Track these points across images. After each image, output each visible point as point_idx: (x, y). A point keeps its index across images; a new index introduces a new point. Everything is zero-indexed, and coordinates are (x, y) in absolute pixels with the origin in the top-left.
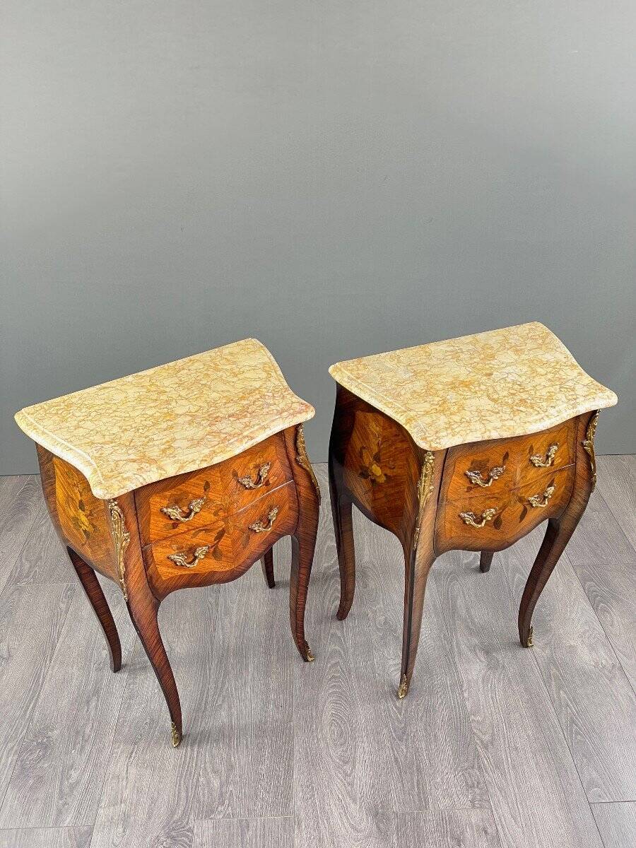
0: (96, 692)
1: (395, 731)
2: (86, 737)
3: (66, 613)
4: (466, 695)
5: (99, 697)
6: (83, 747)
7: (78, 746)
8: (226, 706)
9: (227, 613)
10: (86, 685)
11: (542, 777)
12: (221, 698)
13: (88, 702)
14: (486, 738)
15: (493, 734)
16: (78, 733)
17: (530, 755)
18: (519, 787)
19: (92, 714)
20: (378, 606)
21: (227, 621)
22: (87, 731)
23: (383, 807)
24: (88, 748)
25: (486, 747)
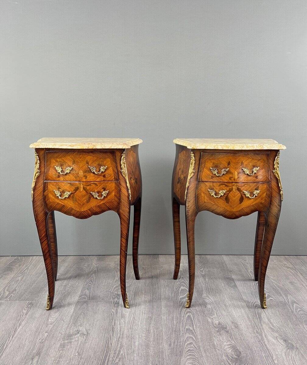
3: (26, 314)
4: (276, 362)
5: (39, 357)
8: (120, 363)
9: (123, 317)
12: (118, 359)
20: (213, 316)
21: (122, 321)
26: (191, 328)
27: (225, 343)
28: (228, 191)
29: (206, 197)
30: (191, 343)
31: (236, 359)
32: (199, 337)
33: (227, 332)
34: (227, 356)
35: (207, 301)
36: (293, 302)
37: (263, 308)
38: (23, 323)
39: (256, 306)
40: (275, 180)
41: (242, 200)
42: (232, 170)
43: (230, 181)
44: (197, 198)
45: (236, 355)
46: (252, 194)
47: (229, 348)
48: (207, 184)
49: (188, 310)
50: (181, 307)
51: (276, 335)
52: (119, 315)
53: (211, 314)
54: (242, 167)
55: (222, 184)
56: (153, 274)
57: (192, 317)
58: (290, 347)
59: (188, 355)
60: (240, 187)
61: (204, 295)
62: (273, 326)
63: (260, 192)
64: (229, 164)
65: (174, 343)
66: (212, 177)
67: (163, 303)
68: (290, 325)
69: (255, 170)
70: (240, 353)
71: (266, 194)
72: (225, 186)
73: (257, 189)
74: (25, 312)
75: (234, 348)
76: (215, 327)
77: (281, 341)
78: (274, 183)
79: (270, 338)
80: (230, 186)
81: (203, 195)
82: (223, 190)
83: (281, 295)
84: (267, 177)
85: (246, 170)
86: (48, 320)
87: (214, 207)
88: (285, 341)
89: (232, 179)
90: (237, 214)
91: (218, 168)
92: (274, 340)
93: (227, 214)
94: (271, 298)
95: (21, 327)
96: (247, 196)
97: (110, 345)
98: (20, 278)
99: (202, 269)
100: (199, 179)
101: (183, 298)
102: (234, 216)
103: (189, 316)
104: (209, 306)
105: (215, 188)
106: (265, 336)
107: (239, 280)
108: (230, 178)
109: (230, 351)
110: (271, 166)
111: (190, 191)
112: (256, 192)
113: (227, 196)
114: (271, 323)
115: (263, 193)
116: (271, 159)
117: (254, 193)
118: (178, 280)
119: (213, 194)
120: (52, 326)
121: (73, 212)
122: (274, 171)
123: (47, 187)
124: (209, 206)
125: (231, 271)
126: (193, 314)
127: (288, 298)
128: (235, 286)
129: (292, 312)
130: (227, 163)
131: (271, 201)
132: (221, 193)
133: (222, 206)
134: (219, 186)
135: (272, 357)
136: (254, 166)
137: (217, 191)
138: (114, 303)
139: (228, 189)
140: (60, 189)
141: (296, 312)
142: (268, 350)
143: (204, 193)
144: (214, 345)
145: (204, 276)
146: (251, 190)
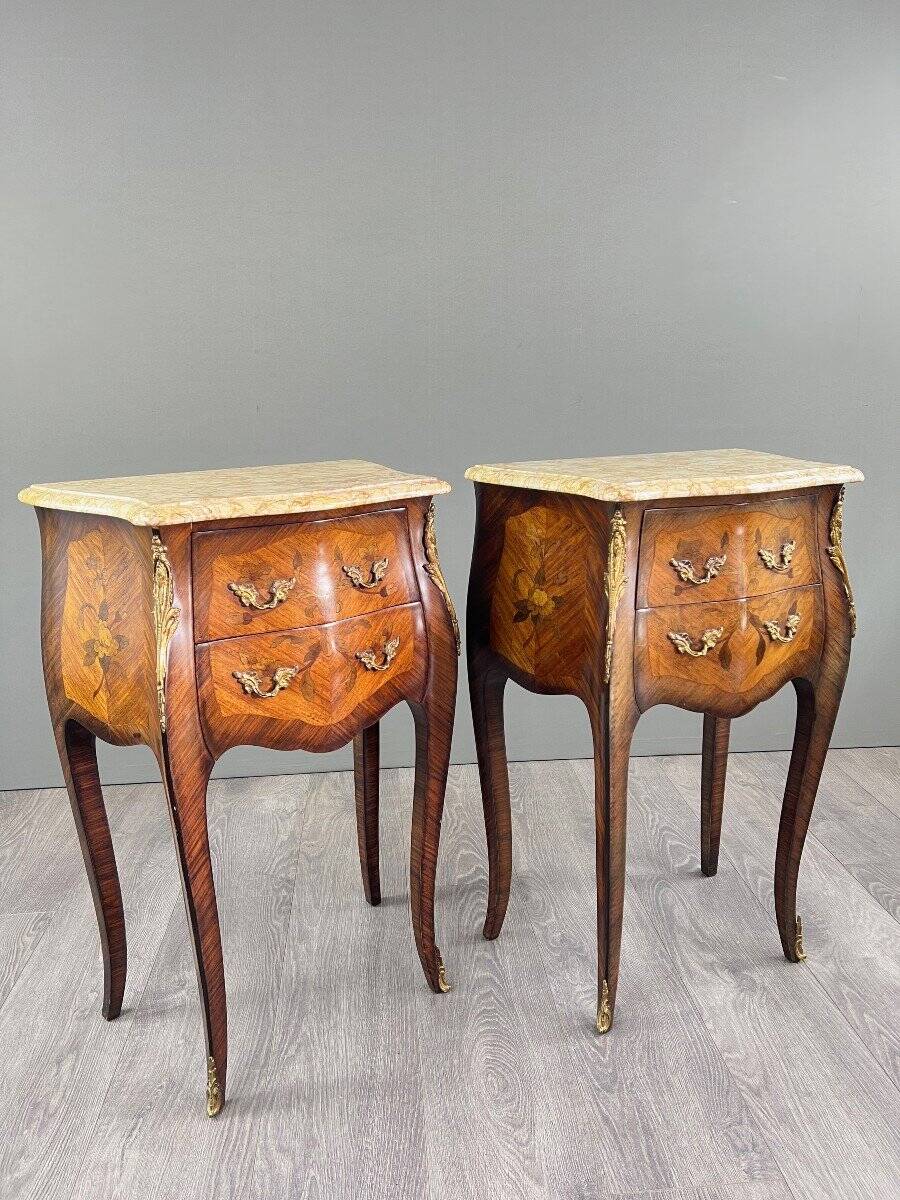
2: (51, 1111)
6: (44, 1126)
11: (862, 1131)
14: (755, 1081)
16: (37, 1105)
17: (835, 1101)
18: (826, 1147)
22: (55, 1102)
23: (590, 1188)
25: (758, 1094)
28: (727, 631)
29: (661, 659)
40: (834, 578)
41: (760, 651)
43: (730, 596)
46: (784, 627)
55: (709, 610)
63: (801, 619)
71: (814, 623)
72: (718, 615)
73: (793, 611)
78: (830, 587)
80: (729, 613)
82: (713, 627)
84: (815, 570)
90: (749, 698)
96: (774, 637)
105: (688, 626)
112: (794, 620)
113: (725, 646)
115: (807, 621)
117: (789, 625)
119: (684, 645)
122: (832, 549)
132: (711, 638)
133: (708, 681)
134: (702, 615)
137: (696, 633)
139: (727, 623)
146: (782, 615)
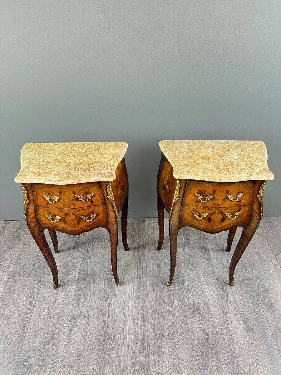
0: (52, 338)
1: (201, 365)
2: (48, 362)
3: (38, 294)
4: (235, 346)
5: (53, 341)
6: (46, 368)
7: (44, 368)
8: (116, 348)
9: (116, 296)
10: (48, 334)
12: (114, 344)
13: (48, 343)
15: (250, 368)
16: (43, 360)
19: (50, 350)
20: (190, 295)
21: (116, 301)
22: (48, 359)
24: (48, 368)
26: (171, 310)
27: (197, 326)
28: (211, 214)
29: (189, 217)
30: (170, 326)
31: (205, 343)
32: (177, 319)
33: (200, 313)
34: (198, 340)
35: (185, 277)
36: (257, 278)
37: (231, 285)
38: (37, 304)
39: (225, 283)
40: (258, 204)
41: (223, 220)
42: (217, 197)
43: (214, 206)
44: (181, 218)
45: (205, 339)
46: (233, 215)
47: (200, 331)
48: (191, 206)
49: (169, 287)
50: (163, 284)
51: (239, 316)
52: (113, 294)
53: (188, 293)
54: (227, 195)
55: (206, 208)
56: (140, 244)
57: (172, 297)
58: (248, 329)
59: (168, 339)
60: (222, 211)
61: (183, 269)
62: (237, 306)
63: (241, 213)
64: (214, 192)
65: (157, 326)
66: (197, 202)
67: (149, 280)
68: (251, 305)
69: (239, 196)
70: (208, 335)
71: (247, 214)
72: (208, 210)
73: (239, 211)
74: (36, 290)
75: (204, 331)
76: (190, 308)
77: (242, 323)
78: (256, 206)
79: (233, 319)
80: (212, 210)
81: (186, 215)
82: (206, 212)
83: (247, 269)
84: (250, 201)
85: (230, 196)
86: (56, 300)
87: (197, 225)
88: (245, 323)
89: (216, 205)
90: (217, 230)
91: (203, 195)
92: (236, 322)
93: (207, 230)
94: (238, 273)
95: (35, 308)
96: (228, 217)
97: (107, 328)
98: (27, 249)
99: (182, 236)
100: (184, 203)
101: (165, 274)
102: (215, 232)
103: (170, 295)
104: (186, 283)
105: (198, 210)
106: (230, 317)
107: (213, 250)
108: (214, 204)
109: (200, 334)
110: (256, 192)
111: (174, 212)
112: (238, 214)
113: (210, 217)
114: (235, 302)
115: (244, 214)
116: (257, 185)
117: (236, 214)
118: (161, 251)
119: (196, 215)
120: (60, 307)
121: (66, 230)
122: (258, 196)
123: (38, 212)
124: (192, 223)
125: (207, 239)
126: (173, 294)
127: (252, 273)
128: (209, 258)
129: (255, 289)
130: (212, 191)
131: (251, 219)
132: (205, 215)
133: (204, 224)
134: (203, 209)
135: (233, 341)
136: (239, 193)
137: (200, 213)
138: (108, 280)
139: (211, 212)
140: (51, 213)
141: (258, 289)
142: (230, 332)
143: (187, 214)
144: (188, 328)
145: (183, 245)
146: (234, 212)
